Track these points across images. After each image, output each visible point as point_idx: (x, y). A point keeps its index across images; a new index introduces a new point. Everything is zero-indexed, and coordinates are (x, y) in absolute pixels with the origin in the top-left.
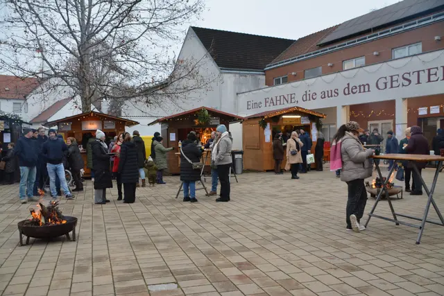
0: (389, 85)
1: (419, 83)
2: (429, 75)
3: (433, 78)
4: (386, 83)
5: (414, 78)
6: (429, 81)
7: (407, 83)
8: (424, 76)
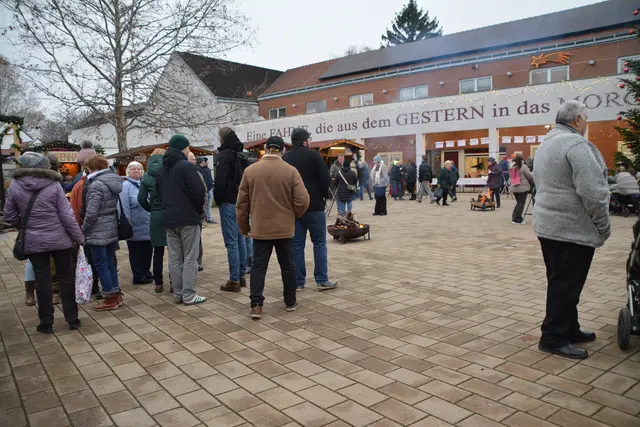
0: (409, 121)
1: (437, 120)
2: (446, 115)
3: (449, 117)
4: (406, 120)
5: (433, 117)
6: (446, 119)
7: (426, 120)
8: (442, 116)
